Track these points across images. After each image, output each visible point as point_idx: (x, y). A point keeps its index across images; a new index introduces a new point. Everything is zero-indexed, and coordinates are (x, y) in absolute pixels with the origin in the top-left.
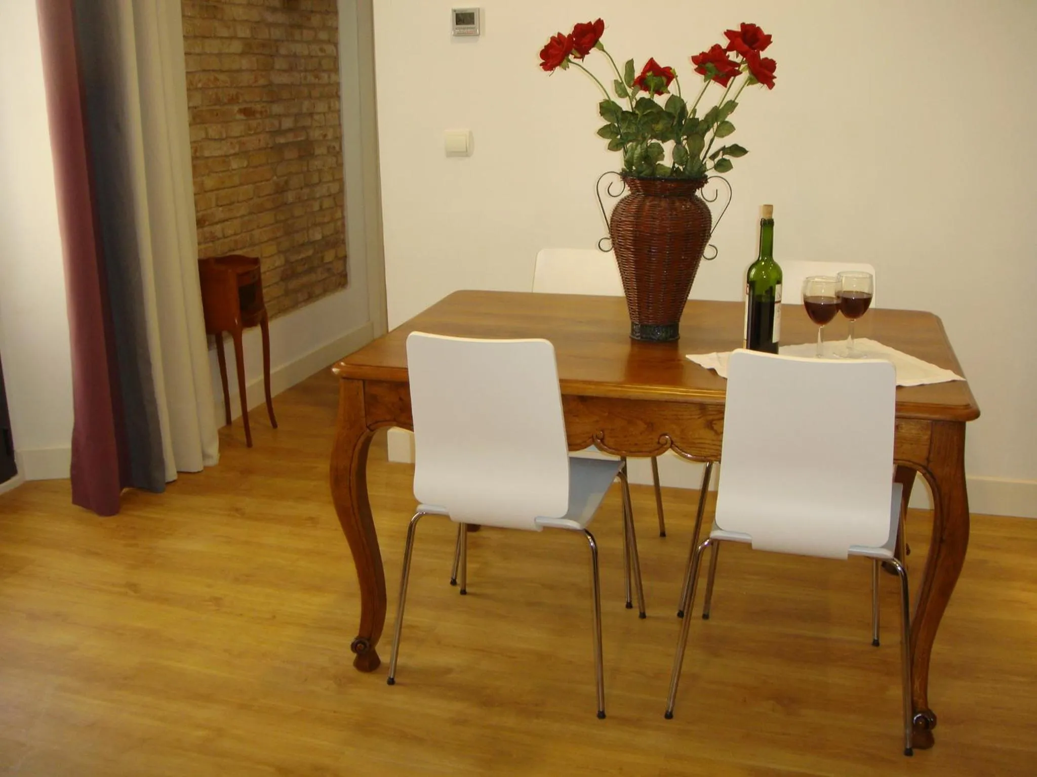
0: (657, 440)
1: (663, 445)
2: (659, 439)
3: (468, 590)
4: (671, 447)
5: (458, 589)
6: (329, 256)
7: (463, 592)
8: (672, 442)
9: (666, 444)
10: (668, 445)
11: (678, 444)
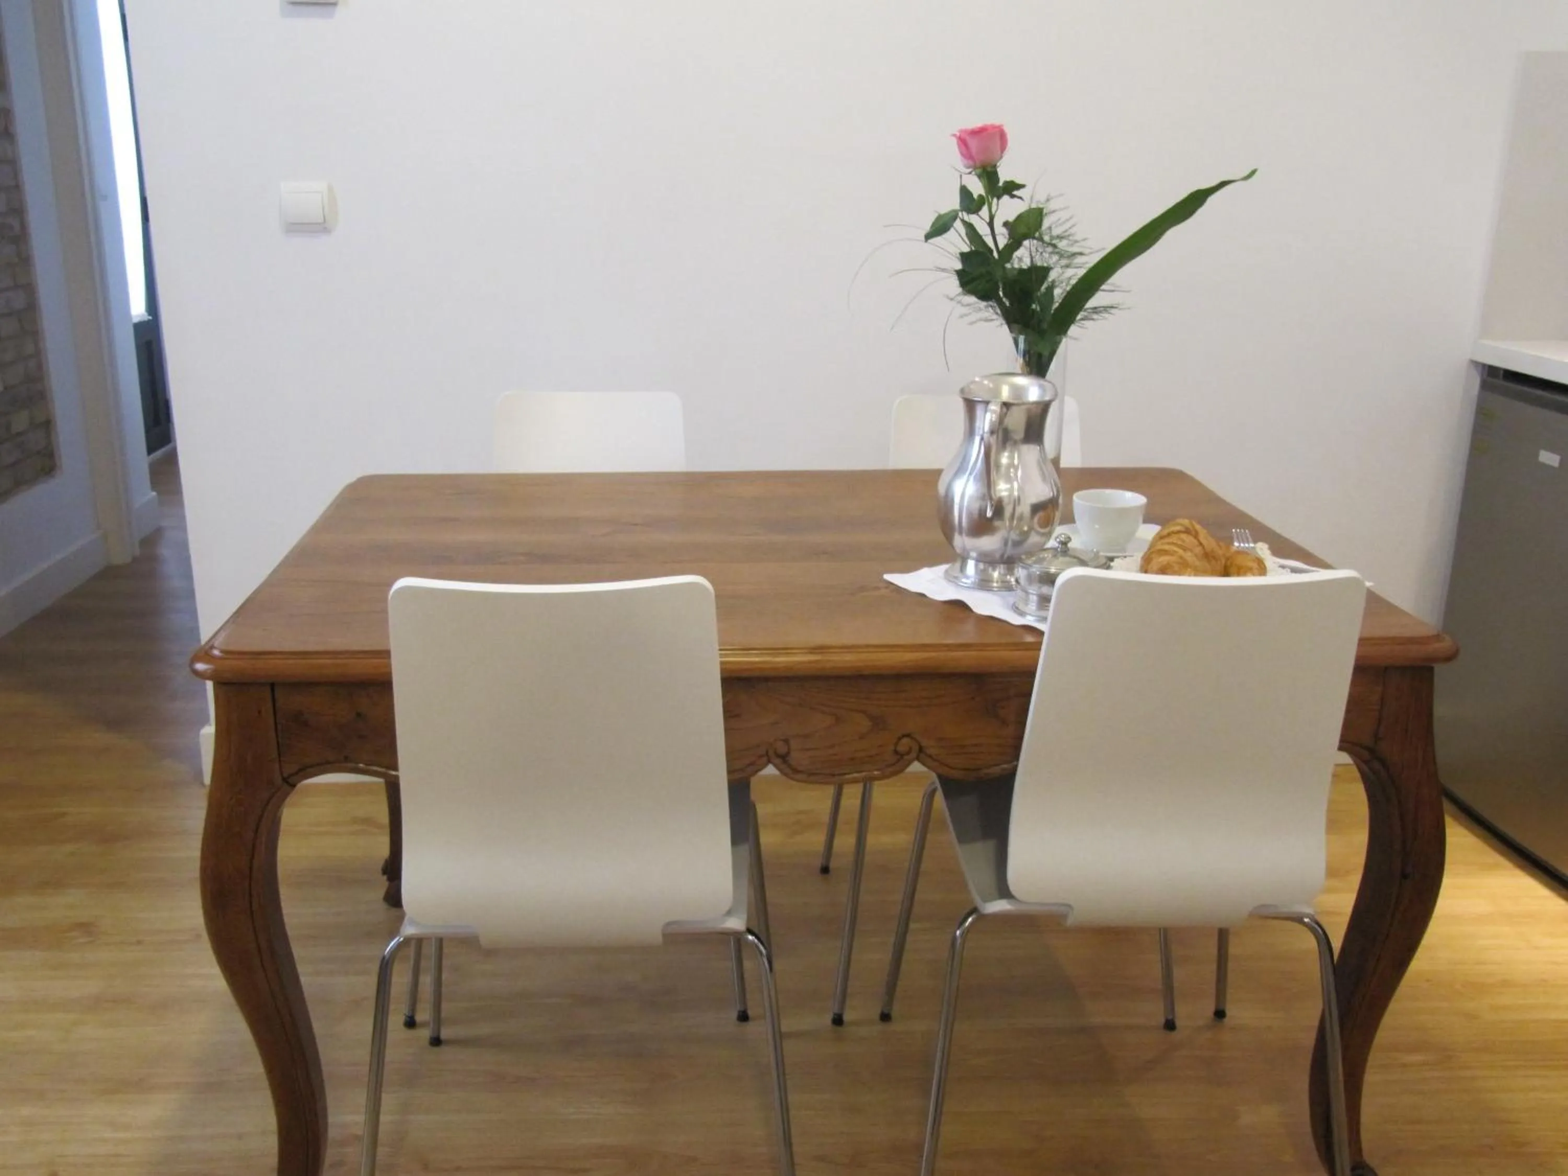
0: (892, 748)
1: (902, 756)
2: (896, 744)
3: (445, 1034)
4: (918, 759)
5: (425, 1034)
6: (20, 421)
7: (436, 1041)
8: (921, 749)
9: (908, 753)
10: (914, 755)
11: (932, 751)
